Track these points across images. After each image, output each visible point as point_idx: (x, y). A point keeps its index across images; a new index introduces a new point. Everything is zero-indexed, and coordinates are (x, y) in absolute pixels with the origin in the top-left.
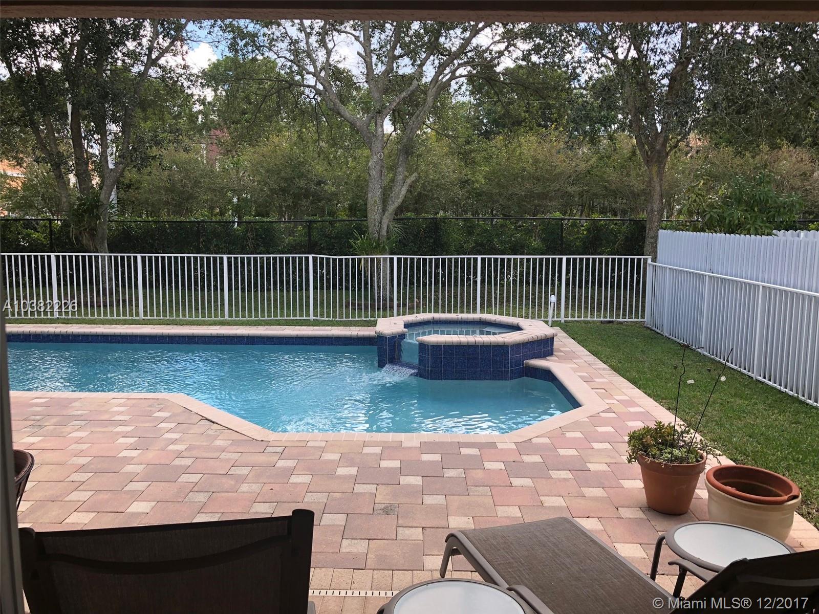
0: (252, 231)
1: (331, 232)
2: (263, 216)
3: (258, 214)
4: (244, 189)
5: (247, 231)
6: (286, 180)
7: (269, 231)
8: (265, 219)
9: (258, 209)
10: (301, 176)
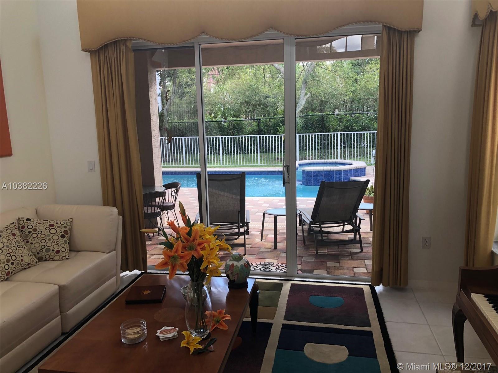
0: (232, 125)
1: (269, 124)
2: (237, 117)
3: (234, 116)
4: (227, 103)
5: (229, 125)
6: (249, 97)
7: (240, 125)
8: (238, 119)
9: (234, 113)
10: (257, 94)
